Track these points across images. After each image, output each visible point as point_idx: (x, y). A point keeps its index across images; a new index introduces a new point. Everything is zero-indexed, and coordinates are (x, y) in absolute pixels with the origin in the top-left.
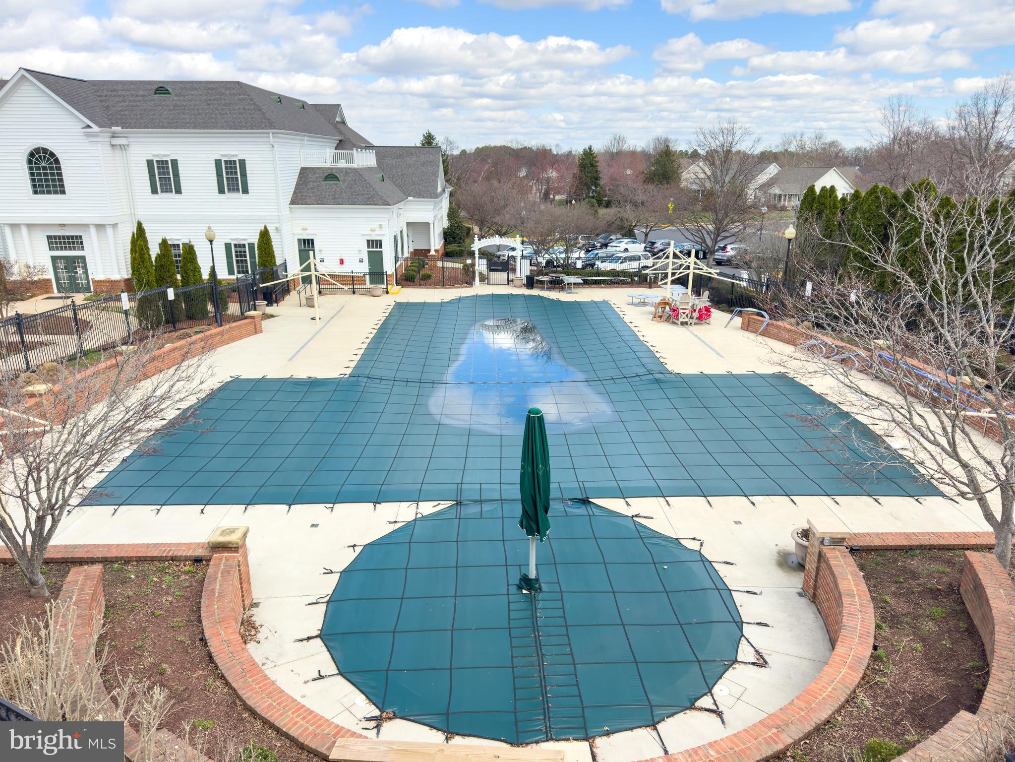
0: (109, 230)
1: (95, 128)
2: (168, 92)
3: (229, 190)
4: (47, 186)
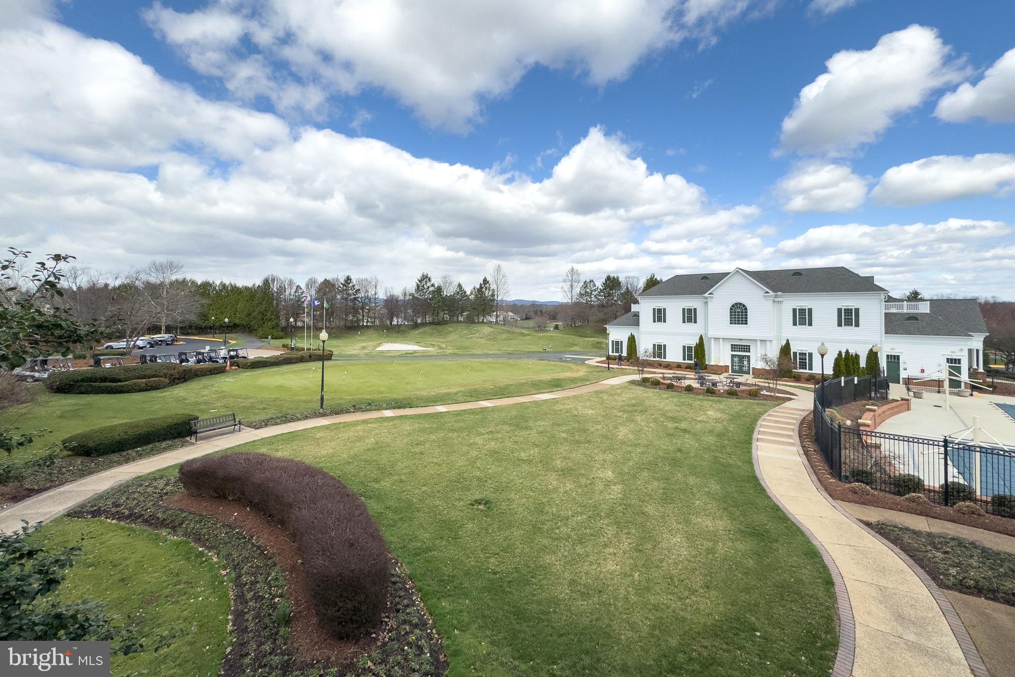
0: (768, 343)
1: (772, 293)
2: (801, 274)
3: (845, 325)
4: (738, 321)
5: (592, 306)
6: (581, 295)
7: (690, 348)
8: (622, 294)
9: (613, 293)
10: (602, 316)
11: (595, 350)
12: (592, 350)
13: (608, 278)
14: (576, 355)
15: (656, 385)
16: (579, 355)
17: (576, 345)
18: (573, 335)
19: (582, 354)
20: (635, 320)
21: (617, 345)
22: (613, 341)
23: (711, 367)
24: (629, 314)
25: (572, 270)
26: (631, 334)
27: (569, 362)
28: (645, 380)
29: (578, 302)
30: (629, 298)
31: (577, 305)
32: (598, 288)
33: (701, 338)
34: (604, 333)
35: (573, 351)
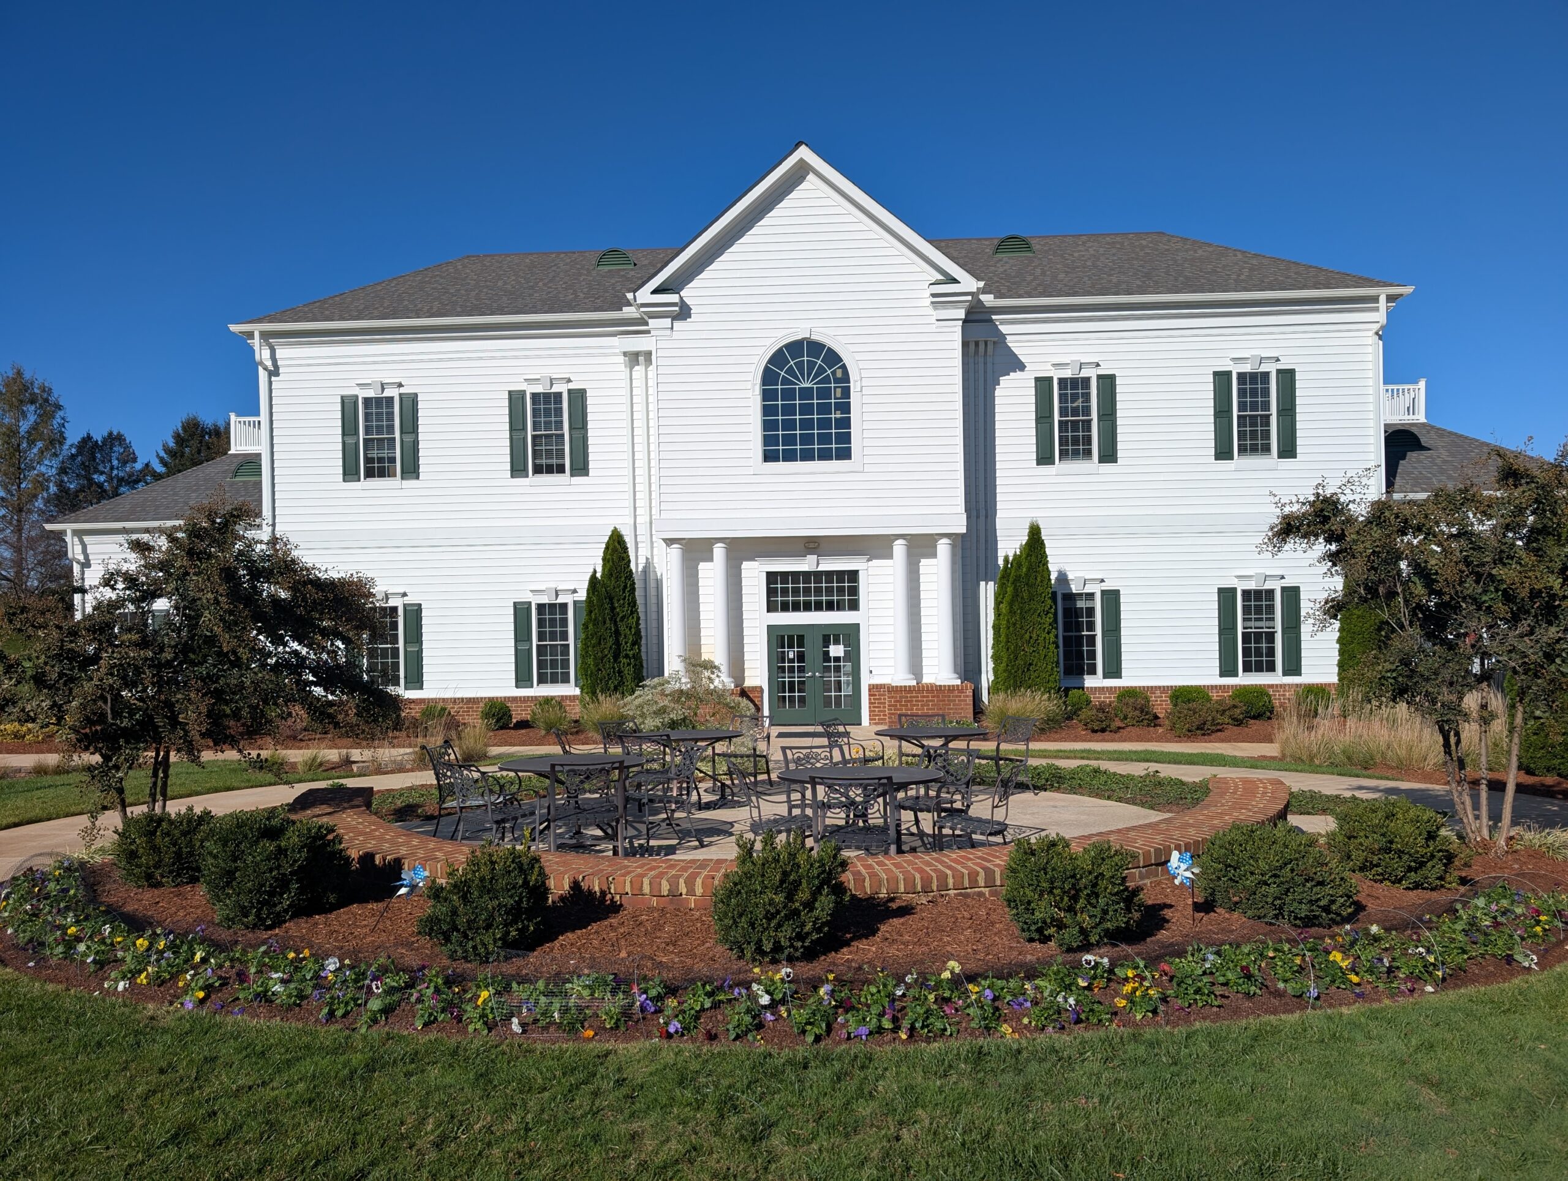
0: (945, 550)
1: (967, 283)
2: (1027, 248)
4: (807, 439)
7: (552, 613)
24: (212, 468)
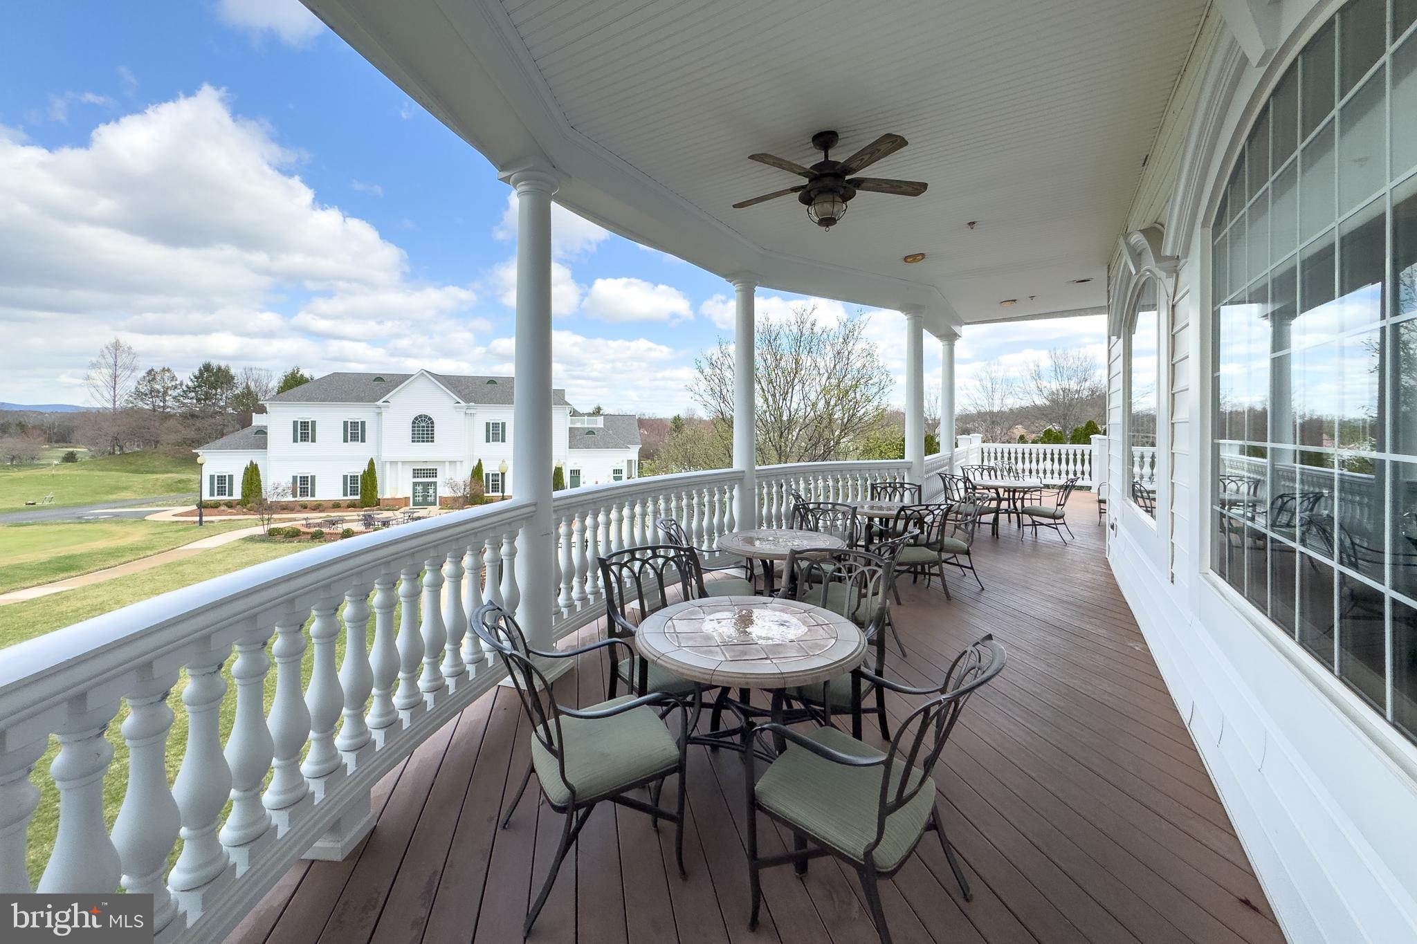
0: (458, 464)
1: (463, 404)
2: (496, 383)
4: (423, 438)
5: (168, 416)
6: (139, 394)
7: (354, 479)
8: (237, 397)
9: (216, 394)
10: (191, 434)
11: (172, 494)
12: (167, 495)
13: (207, 367)
14: (124, 507)
15: (293, 537)
16: (129, 506)
17: (126, 488)
18: (117, 470)
19: (140, 504)
20: (260, 439)
21: (222, 483)
22: (212, 477)
23: (386, 501)
24: (247, 431)
25: (117, 346)
26: (252, 462)
27: (105, 521)
28: (272, 533)
29: (132, 408)
30: (250, 403)
31: (129, 413)
32: (181, 384)
33: (371, 463)
34: (192, 462)
35: (115, 501)
